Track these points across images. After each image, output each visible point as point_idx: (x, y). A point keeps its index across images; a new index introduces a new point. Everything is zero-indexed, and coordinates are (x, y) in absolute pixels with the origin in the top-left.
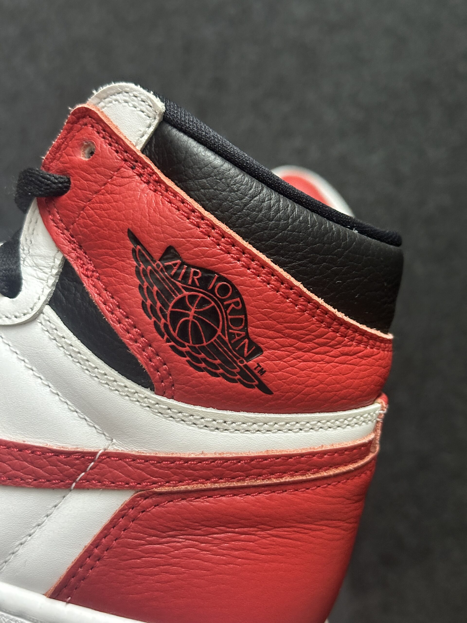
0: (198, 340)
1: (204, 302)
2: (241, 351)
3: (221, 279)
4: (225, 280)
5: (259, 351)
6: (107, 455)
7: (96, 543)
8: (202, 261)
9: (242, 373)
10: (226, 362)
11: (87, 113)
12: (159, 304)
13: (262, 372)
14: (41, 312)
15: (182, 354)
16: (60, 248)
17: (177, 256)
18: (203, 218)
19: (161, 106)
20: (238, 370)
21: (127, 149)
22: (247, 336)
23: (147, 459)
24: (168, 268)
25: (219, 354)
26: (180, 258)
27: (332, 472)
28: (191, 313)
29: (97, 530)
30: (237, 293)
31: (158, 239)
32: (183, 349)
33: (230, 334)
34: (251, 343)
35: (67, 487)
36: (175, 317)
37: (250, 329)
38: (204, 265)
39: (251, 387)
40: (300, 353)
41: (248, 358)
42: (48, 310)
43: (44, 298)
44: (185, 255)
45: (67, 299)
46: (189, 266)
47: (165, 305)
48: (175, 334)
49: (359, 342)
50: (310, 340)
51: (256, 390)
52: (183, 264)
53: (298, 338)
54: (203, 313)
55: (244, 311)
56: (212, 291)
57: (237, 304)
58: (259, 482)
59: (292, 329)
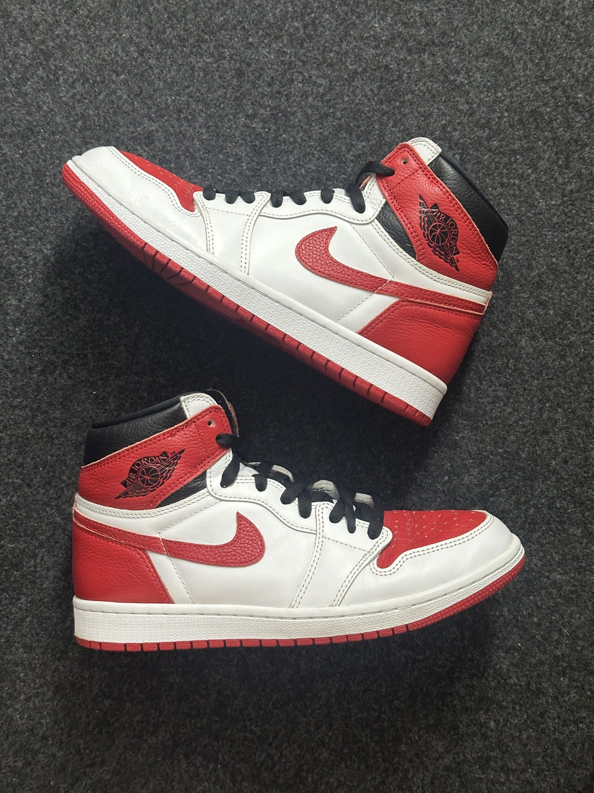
0: (438, 243)
1: (443, 228)
2: (452, 251)
3: (452, 220)
4: (454, 221)
5: (458, 253)
6: (391, 282)
7: (381, 315)
8: (446, 212)
9: (451, 260)
10: (446, 253)
11: (407, 146)
12: (426, 225)
13: (458, 261)
14: (373, 221)
15: (430, 247)
16: (384, 197)
17: (437, 208)
18: (450, 195)
19: (440, 150)
20: (449, 258)
21: (422, 163)
22: (456, 246)
23: (407, 286)
24: (434, 212)
25: (444, 250)
26: (438, 209)
27: (471, 312)
28: (438, 231)
29: (382, 310)
30: (456, 228)
31: (431, 200)
32: (432, 245)
33: (450, 244)
34: (456, 249)
35: (373, 292)
36: (432, 232)
37: (457, 243)
38: (447, 214)
39: (453, 266)
40: (472, 258)
41: (454, 255)
42: (376, 220)
43: (376, 215)
44: (441, 208)
45: (385, 218)
46: (441, 213)
47: (429, 226)
48: (430, 238)
49: (491, 262)
50: (476, 254)
51: (454, 268)
52: (439, 211)
53: (473, 252)
54: (443, 232)
55: (457, 235)
56: (448, 224)
57: (455, 232)
58: (446, 306)
59: (472, 247)
